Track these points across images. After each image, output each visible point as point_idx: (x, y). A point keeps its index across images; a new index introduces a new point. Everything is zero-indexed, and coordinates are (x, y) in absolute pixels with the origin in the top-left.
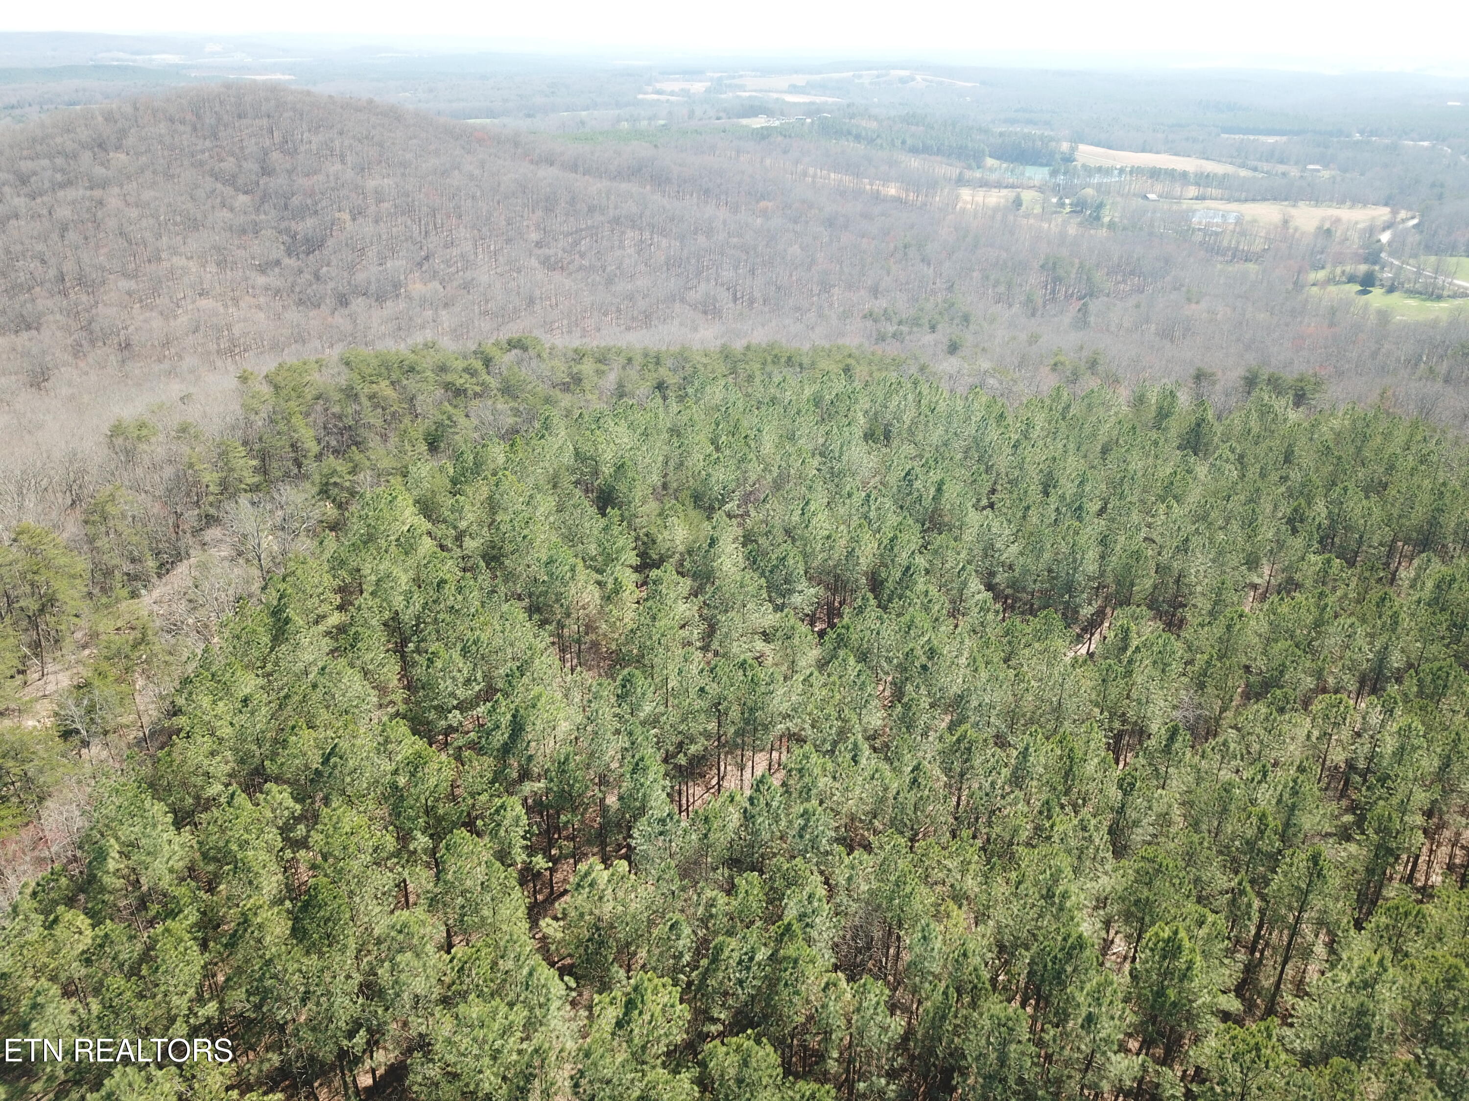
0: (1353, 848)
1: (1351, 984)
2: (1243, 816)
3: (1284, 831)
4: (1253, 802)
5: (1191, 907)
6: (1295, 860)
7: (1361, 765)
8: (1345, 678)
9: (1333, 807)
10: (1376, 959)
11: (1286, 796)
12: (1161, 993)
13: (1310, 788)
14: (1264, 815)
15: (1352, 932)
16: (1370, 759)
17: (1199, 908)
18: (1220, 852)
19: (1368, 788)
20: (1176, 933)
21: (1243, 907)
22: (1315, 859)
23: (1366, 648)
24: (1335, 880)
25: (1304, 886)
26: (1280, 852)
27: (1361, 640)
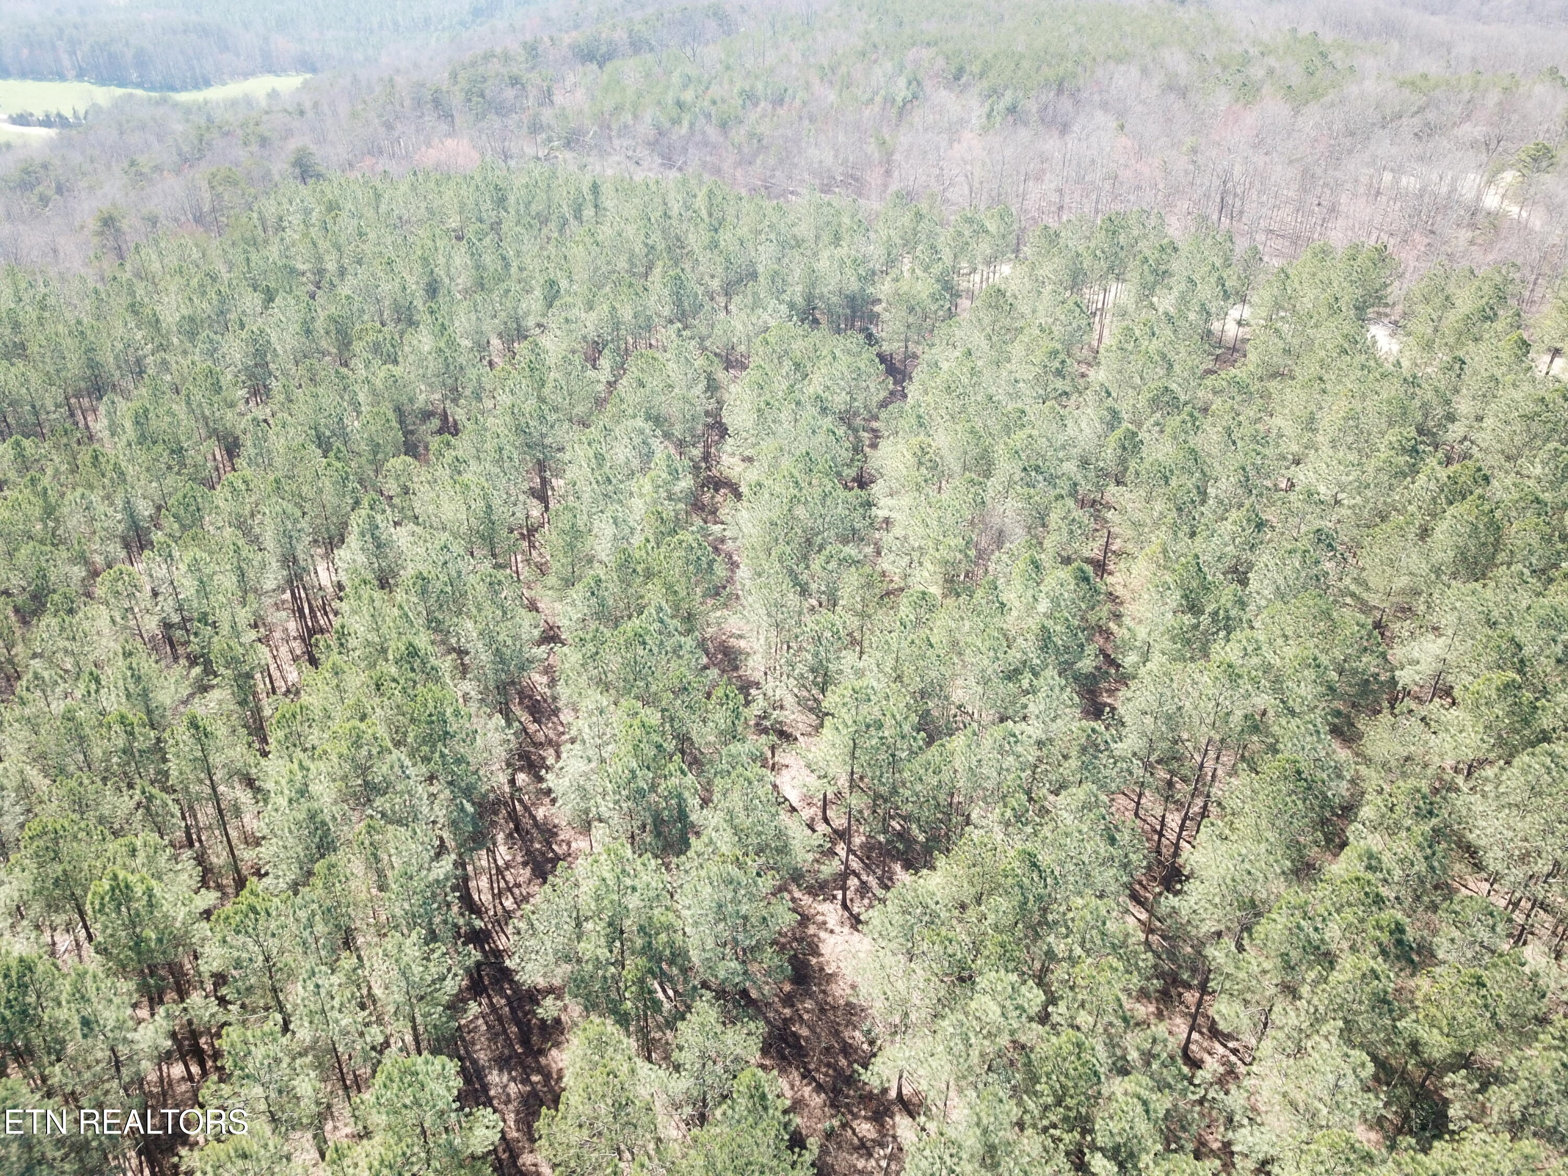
0: (215, 694)
1: (290, 801)
2: (104, 731)
3: (151, 720)
4: (103, 713)
5: (113, 846)
6: (178, 737)
7: (176, 618)
8: (111, 548)
9: (178, 669)
10: (296, 766)
11: (131, 687)
12: (138, 942)
13: (146, 664)
14: (122, 717)
15: (263, 762)
16: (180, 609)
17: (121, 841)
18: (105, 780)
19: (196, 634)
20: (115, 877)
21: (160, 811)
22: (194, 724)
23: (110, 511)
24: (222, 731)
25: (200, 754)
26: (159, 740)
27: (101, 508)
